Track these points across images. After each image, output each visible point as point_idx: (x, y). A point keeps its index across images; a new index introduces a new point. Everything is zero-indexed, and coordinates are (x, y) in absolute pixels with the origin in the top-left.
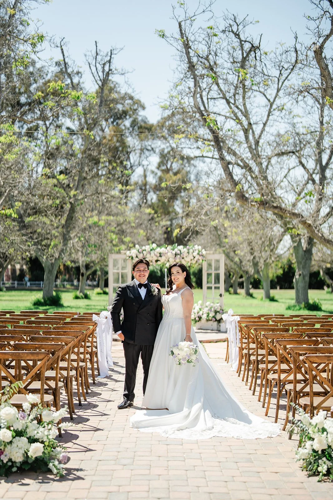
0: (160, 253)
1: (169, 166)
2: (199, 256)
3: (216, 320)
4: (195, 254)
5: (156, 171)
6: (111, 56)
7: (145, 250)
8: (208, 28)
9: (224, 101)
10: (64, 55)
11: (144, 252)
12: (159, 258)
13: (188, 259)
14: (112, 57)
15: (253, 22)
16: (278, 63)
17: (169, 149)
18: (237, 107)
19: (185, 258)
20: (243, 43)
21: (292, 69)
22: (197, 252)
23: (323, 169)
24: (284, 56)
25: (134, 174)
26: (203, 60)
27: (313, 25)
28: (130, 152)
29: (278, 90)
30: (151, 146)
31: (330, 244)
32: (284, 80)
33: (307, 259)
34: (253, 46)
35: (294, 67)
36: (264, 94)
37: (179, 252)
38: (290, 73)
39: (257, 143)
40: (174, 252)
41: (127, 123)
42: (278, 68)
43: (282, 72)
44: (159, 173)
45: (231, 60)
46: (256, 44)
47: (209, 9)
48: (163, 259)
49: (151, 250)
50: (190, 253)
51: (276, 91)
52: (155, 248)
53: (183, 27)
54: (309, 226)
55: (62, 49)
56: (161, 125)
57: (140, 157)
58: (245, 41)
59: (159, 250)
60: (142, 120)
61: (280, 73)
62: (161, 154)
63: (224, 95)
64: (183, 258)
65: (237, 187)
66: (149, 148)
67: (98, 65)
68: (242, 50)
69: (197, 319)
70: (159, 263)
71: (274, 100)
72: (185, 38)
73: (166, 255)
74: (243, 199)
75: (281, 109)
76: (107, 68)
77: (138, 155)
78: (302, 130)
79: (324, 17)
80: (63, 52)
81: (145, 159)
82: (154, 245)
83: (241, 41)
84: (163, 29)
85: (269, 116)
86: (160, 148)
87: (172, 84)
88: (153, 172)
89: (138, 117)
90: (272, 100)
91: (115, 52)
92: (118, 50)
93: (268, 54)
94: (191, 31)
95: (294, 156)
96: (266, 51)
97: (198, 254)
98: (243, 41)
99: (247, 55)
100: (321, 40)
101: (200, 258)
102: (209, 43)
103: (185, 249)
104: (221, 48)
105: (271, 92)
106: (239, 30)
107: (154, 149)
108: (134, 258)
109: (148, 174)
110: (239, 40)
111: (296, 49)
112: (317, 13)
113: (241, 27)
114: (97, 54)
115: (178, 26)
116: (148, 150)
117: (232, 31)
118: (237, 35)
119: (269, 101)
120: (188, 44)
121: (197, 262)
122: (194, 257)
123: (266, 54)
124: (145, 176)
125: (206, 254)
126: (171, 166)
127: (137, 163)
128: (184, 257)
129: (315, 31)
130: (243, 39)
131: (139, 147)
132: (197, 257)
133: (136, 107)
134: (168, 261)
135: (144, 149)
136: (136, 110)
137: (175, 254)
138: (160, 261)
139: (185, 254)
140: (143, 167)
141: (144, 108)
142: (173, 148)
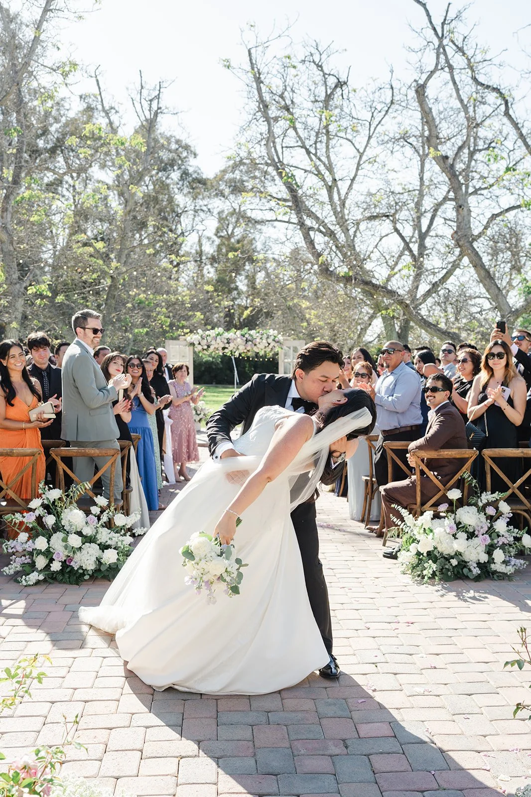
0: (228, 339)
1: (230, 232)
2: (274, 342)
4: (270, 341)
5: (215, 238)
6: (159, 90)
7: (210, 336)
8: (286, 57)
9: (304, 150)
10: (99, 88)
11: (208, 338)
12: (227, 346)
13: (261, 346)
14: (161, 90)
15: (340, 51)
16: (370, 104)
17: (231, 210)
18: (319, 159)
19: (258, 345)
20: (326, 76)
21: (387, 111)
22: (272, 337)
23: (423, 237)
24: (377, 94)
25: (185, 242)
26: (277, 98)
27: (414, 57)
28: (181, 214)
29: (370, 137)
30: (207, 206)
31: (431, 328)
32: (377, 125)
34: (339, 81)
35: (389, 108)
36: (352, 142)
37: (250, 338)
38: (385, 116)
39: (343, 204)
40: (245, 339)
41: (175, 175)
42: (369, 109)
43: (375, 114)
44: (217, 241)
45: (312, 99)
46: (343, 79)
47: (286, 33)
48: (231, 346)
49: (218, 335)
50: (264, 339)
51: (367, 138)
53: (253, 55)
54: (406, 307)
55: (97, 81)
56: (220, 178)
57: (193, 219)
58: (329, 75)
60: (195, 172)
61: (372, 116)
62: (220, 217)
63: (303, 143)
64: (255, 345)
65: (321, 258)
66: (205, 208)
67: (143, 101)
68: (326, 86)
70: (226, 351)
71: (364, 151)
72: (256, 70)
73: (235, 341)
74: (327, 273)
75: (373, 161)
76: (155, 106)
77: (191, 217)
78: (398, 189)
79: (428, 49)
80: (98, 84)
81: (200, 223)
82: (221, 330)
83: (325, 74)
84: (228, 58)
85: (357, 169)
86: (219, 210)
87: (238, 129)
88: (209, 238)
89: (189, 168)
90: (361, 150)
91: (163, 85)
92: (169, 83)
93: (357, 91)
94: (264, 61)
95: (388, 221)
96: (355, 88)
97: (274, 340)
98: (326, 74)
99: (332, 93)
100: (424, 77)
101: (276, 345)
102: (285, 75)
103: (258, 334)
104: (300, 83)
105: (361, 141)
106: (322, 61)
107: (211, 210)
108: (196, 346)
109: (204, 241)
110: (321, 73)
111: (391, 86)
112: (419, 43)
113: (324, 56)
114: (142, 87)
115: (248, 53)
116: (202, 210)
117: (314, 62)
118: (320, 67)
119: (358, 150)
120: (259, 78)
121: (272, 349)
122: (269, 344)
123: (355, 91)
124: (201, 245)
125: (284, 340)
126: (233, 232)
127: (189, 228)
128: (257, 343)
129: (417, 66)
130: (326, 71)
131: (193, 208)
132: (273, 344)
133: (185, 154)
134: (238, 349)
135: (198, 210)
136: (185, 158)
137: (246, 340)
138: (227, 348)
139: (258, 340)
140: (198, 233)
141: (195, 155)
142: (235, 210)
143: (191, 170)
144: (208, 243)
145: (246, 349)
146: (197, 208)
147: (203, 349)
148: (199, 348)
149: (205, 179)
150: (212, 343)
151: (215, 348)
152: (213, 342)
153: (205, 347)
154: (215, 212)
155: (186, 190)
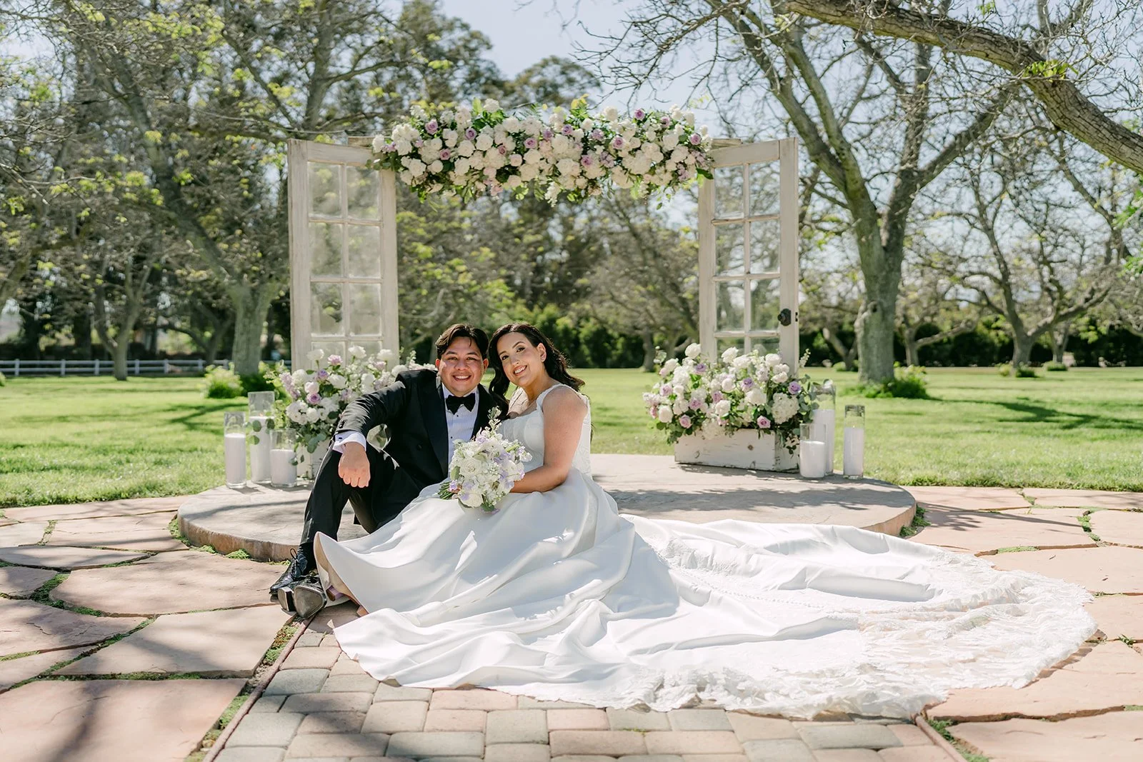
0: (518, 137)
2: (685, 149)
3: (773, 424)
4: (670, 140)
7: (453, 126)
12: (515, 160)
13: (639, 165)
19: (628, 162)
22: (678, 130)
33: (891, 270)
37: (599, 134)
40: (579, 134)
48: (529, 166)
49: (479, 124)
50: (650, 136)
52: (495, 115)
59: (512, 123)
64: (618, 160)
69: (686, 422)
70: (513, 182)
73: (545, 146)
82: (492, 104)
89: (479, 62)
97: (684, 142)
103: (625, 122)
108: (405, 162)
121: (676, 174)
122: (668, 155)
128: (624, 153)
132: (680, 154)
133: (474, 43)
134: (556, 173)
136: (475, 50)
137: (585, 140)
138: (514, 171)
139: (628, 142)
141: (489, 47)
143: (483, 66)
145: (582, 173)
147: (431, 177)
148: (416, 169)
150: (461, 151)
151: (472, 170)
152: (466, 147)
153: (437, 168)
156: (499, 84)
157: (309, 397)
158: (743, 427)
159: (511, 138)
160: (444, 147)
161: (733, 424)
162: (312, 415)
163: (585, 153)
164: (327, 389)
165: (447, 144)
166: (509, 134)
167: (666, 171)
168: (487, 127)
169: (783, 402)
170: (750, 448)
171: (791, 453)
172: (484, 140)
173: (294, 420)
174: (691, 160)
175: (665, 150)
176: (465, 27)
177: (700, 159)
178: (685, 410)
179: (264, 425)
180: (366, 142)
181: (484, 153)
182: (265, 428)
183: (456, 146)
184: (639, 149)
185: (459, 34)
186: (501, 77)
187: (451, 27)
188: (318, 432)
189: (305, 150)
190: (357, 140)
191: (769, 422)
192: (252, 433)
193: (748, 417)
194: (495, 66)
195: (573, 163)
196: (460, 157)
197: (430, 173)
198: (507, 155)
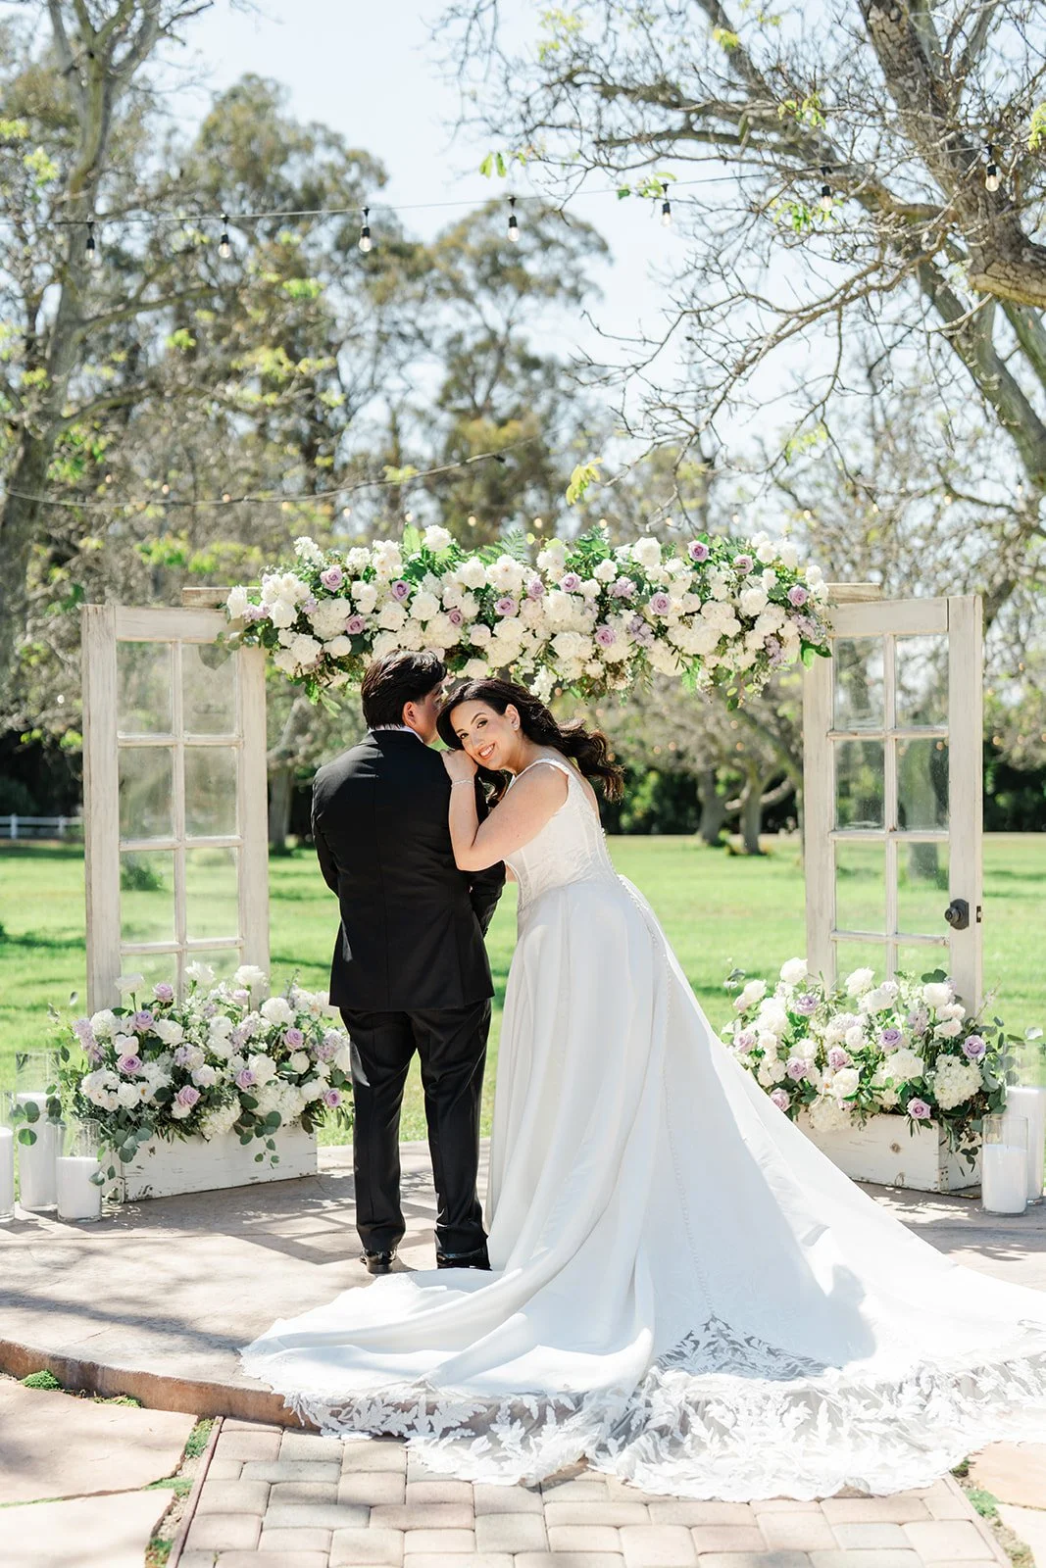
0: (481, 594)
1: (480, 399)
2: (780, 611)
3: (936, 1111)
4: (754, 599)
5: (436, 413)
7: (370, 576)
11: (359, 588)
12: (479, 636)
13: (698, 639)
17: (481, 336)
19: (678, 634)
22: (768, 578)
25: (353, 423)
28: (339, 345)
30: (412, 322)
37: (626, 585)
40: (592, 588)
41: (325, 234)
49: (417, 571)
50: (719, 590)
52: (443, 555)
56: (452, 246)
57: (376, 362)
59: (472, 569)
62: (451, 354)
64: (661, 631)
66: (408, 329)
70: (476, 668)
73: (529, 609)
77: (367, 355)
81: (393, 372)
82: (438, 537)
86: (449, 334)
88: (420, 414)
97: (779, 599)
101: (792, 630)
103: (674, 565)
107: (426, 336)
108: (284, 637)
109: (406, 421)
116: (402, 336)
121: (763, 655)
122: (749, 623)
124: (395, 431)
125: (832, 602)
126: (488, 397)
127: (363, 383)
128: (670, 620)
131: (373, 327)
132: (771, 621)
133: (353, 174)
134: (549, 655)
135: (389, 334)
136: (354, 186)
137: (601, 600)
138: (476, 652)
139: (679, 601)
140: (388, 400)
141: (382, 180)
142: (493, 334)
144: (418, 430)
145: (596, 656)
146: (385, 328)
147: (329, 663)
148: (304, 652)
149: (410, 245)
150: (382, 621)
152: (392, 614)
153: (341, 648)
154: (438, 342)
155: (353, 281)
156: (403, 252)
157: (121, 1064)
158: (883, 1110)
159: (470, 596)
160: (354, 611)
161: (864, 1107)
162: (129, 1096)
163: (601, 620)
164: (151, 1045)
165: (359, 606)
166: (468, 589)
167: (745, 649)
168: (429, 577)
169: (953, 1071)
170: (896, 1148)
171: (971, 1161)
172: (425, 603)
173: (96, 1102)
174: (790, 631)
175: (744, 612)
176: (334, 141)
177: (808, 630)
178: (780, 1078)
179: (43, 1108)
180: (214, 599)
181: (424, 624)
182: (44, 1115)
183: (376, 611)
184: (699, 612)
185: (323, 155)
186: (408, 238)
187: (306, 146)
188: (138, 1124)
189: (111, 623)
190: (198, 593)
191: (927, 1108)
192: (25, 1124)
193: (890, 1099)
194: (394, 216)
195: (581, 640)
196: (381, 630)
197: (326, 655)
198: (465, 625)
